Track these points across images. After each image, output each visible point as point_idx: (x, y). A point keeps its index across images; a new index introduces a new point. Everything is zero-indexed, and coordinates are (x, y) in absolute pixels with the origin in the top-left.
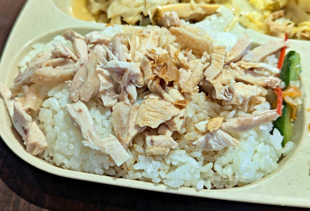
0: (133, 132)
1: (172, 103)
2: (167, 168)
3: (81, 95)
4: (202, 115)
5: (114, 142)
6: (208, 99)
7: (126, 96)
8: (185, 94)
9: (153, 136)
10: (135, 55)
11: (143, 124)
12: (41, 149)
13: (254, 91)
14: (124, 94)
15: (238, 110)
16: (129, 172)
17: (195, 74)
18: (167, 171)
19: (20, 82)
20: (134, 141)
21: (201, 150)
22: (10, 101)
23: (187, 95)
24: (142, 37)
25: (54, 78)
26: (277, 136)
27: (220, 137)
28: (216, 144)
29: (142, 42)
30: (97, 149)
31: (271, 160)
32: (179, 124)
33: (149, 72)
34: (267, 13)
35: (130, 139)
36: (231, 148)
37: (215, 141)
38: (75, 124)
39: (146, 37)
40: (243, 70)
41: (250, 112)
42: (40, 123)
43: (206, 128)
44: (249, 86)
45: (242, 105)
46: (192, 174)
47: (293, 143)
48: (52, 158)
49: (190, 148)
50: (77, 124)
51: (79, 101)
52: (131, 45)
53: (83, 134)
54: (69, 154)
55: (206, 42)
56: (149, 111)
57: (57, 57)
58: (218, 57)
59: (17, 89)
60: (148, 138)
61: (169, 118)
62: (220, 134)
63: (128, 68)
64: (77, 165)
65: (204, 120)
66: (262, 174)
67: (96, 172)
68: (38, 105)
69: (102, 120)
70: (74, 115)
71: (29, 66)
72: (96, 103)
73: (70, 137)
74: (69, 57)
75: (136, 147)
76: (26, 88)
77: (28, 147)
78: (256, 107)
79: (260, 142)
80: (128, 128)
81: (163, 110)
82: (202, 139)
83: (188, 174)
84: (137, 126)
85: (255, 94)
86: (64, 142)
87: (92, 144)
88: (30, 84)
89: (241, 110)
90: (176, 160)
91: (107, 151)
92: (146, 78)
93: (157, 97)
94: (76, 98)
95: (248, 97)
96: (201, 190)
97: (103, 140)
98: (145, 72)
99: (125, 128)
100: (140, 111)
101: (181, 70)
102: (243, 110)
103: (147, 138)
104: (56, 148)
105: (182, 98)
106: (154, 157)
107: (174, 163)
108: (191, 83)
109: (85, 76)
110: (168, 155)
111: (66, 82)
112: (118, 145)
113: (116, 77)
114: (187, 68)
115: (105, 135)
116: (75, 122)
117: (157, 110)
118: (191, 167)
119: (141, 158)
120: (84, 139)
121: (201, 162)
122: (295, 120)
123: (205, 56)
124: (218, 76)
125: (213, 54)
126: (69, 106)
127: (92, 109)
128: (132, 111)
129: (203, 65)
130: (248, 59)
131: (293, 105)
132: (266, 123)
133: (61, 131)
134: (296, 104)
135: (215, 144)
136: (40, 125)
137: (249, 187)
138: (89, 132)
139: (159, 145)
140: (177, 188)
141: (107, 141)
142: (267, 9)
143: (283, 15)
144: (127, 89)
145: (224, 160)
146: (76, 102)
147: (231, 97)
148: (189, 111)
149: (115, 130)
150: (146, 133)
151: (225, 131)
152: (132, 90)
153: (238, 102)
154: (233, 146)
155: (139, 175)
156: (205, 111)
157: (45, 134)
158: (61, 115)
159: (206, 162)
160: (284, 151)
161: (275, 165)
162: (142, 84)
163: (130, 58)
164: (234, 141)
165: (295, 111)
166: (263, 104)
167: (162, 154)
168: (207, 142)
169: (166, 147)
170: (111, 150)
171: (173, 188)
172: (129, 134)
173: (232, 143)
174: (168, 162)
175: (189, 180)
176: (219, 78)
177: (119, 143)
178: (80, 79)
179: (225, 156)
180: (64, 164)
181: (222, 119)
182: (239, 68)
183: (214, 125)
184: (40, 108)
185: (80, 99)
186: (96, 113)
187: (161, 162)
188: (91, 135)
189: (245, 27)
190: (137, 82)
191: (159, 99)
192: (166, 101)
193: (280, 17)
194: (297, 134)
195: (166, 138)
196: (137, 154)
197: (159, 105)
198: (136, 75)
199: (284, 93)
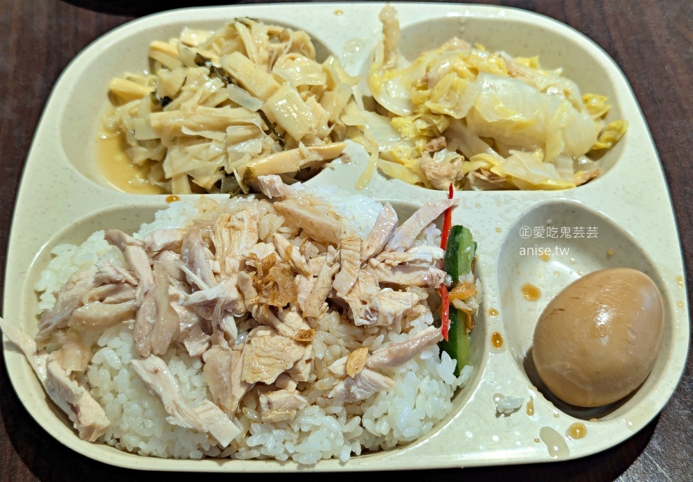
0: (240, 392)
1: (291, 338)
2: (295, 436)
3: (154, 347)
4: (336, 349)
5: (212, 411)
6: (344, 321)
7: (221, 337)
8: (309, 319)
9: (269, 394)
10: (224, 262)
11: (253, 379)
12: (101, 431)
13: (407, 300)
14: (218, 335)
15: (388, 331)
16: (240, 450)
17: (320, 285)
18: (295, 442)
19: (50, 328)
20: (242, 404)
21: (341, 403)
22: (35, 357)
23: (312, 320)
24: (232, 230)
25: (105, 319)
26: (448, 363)
27: (365, 380)
28: (362, 390)
29: (233, 239)
30: (190, 427)
31: (442, 401)
32: (305, 372)
33: (251, 292)
34: (421, 144)
35: (236, 403)
36: (383, 393)
37: (359, 387)
38: (151, 392)
39: (239, 229)
40: (390, 268)
41: (405, 331)
42: (90, 389)
43: (345, 371)
44: (400, 293)
45: (394, 324)
46: (332, 441)
47: (472, 367)
48: (118, 440)
49: (324, 402)
50: (154, 391)
51: (152, 355)
52: (217, 244)
53: (166, 407)
54: (146, 434)
55: (330, 226)
56: (260, 356)
57: (104, 284)
58: (350, 256)
59: (46, 338)
60: (263, 399)
61: (291, 366)
62: (365, 376)
63: (220, 296)
64: (161, 450)
65: (341, 356)
66: (431, 424)
67: (191, 456)
68: (86, 362)
69: (190, 377)
70: (148, 378)
71: (60, 300)
72: (175, 349)
73: (145, 410)
74: (123, 281)
75: (246, 413)
76: (60, 335)
77: (81, 433)
78: (413, 323)
79: (424, 377)
80: (232, 386)
81: (280, 353)
82: (341, 386)
83: (326, 442)
84: (244, 383)
85: (409, 307)
86: (136, 417)
87: (182, 420)
88: (65, 329)
89: (392, 331)
90: (307, 424)
91: (205, 428)
92: (249, 302)
93: (268, 332)
94: (147, 352)
95: (400, 314)
96: (347, 462)
97: (197, 410)
98: (246, 293)
99: (226, 388)
100: (245, 357)
101: (298, 277)
102: (394, 330)
103: (261, 399)
104: (125, 427)
105: (306, 327)
106: (275, 425)
107: (305, 429)
108: (315, 302)
109: (155, 313)
110: (296, 417)
111: (124, 322)
112: (219, 416)
113: (204, 313)
114: (306, 275)
115: (197, 400)
116: (151, 389)
117: (270, 354)
118: (330, 431)
119: (255, 428)
120: (169, 415)
121: (343, 419)
122: (472, 330)
123: (332, 254)
124: (353, 287)
125: (344, 251)
126: (135, 362)
127: (172, 362)
128: (234, 358)
129: (330, 269)
130: (395, 247)
131: (467, 310)
132: (429, 347)
133: (129, 400)
134: (470, 310)
135: (360, 392)
136: (92, 392)
137: (413, 447)
138: (174, 402)
139: (280, 407)
140: (313, 465)
141: (203, 412)
142: (420, 137)
143: (445, 144)
144: (222, 326)
145: (374, 411)
146: (147, 357)
147: (375, 319)
148: (317, 349)
149: (213, 393)
150: (258, 390)
151: (373, 369)
152: (229, 324)
153: (387, 322)
154: (386, 389)
155: (256, 454)
156: (341, 341)
157: (103, 406)
158: (124, 376)
159: (350, 416)
160: (459, 382)
161: (448, 406)
162: (243, 310)
163: (218, 270)
164: (386, 382)
165: (470, 317)
166: (423, 317)
167: (285, 419)
168: (349, 391)
169: (291, 409)
170: (211, 424)
171: (307, 466)
172: (233, 397)
173: (384, 385)
174: (296, 428)
175: (329, 449)
176: (355, 290)
177: (220, 412)
178: (149, 319)
179: (377, 405)
180: (139, 449)
181: (366, 350)
182: (382, 265)
183: (356, 365)
184: (89, 366)
185: (152, 352)
186: (178, 366)
187: (285, 429)
188: (178, 407)
189: (388, 178)
190: (234, 310)
191: (272, 335)
192: (282, 335)
193: (440, 149)
194: (478, 351)
195: (289, 394)
196: (249, 422)
197: (274, 346)
198: (234, 302)
199: (450, 294)
